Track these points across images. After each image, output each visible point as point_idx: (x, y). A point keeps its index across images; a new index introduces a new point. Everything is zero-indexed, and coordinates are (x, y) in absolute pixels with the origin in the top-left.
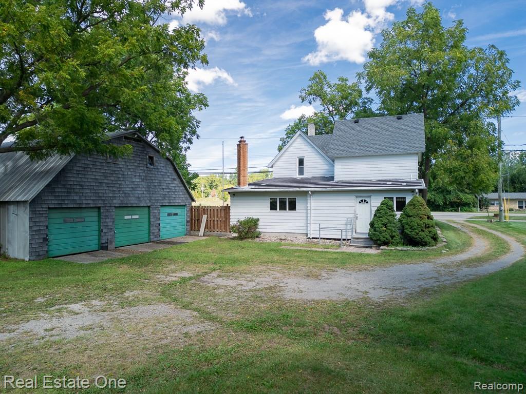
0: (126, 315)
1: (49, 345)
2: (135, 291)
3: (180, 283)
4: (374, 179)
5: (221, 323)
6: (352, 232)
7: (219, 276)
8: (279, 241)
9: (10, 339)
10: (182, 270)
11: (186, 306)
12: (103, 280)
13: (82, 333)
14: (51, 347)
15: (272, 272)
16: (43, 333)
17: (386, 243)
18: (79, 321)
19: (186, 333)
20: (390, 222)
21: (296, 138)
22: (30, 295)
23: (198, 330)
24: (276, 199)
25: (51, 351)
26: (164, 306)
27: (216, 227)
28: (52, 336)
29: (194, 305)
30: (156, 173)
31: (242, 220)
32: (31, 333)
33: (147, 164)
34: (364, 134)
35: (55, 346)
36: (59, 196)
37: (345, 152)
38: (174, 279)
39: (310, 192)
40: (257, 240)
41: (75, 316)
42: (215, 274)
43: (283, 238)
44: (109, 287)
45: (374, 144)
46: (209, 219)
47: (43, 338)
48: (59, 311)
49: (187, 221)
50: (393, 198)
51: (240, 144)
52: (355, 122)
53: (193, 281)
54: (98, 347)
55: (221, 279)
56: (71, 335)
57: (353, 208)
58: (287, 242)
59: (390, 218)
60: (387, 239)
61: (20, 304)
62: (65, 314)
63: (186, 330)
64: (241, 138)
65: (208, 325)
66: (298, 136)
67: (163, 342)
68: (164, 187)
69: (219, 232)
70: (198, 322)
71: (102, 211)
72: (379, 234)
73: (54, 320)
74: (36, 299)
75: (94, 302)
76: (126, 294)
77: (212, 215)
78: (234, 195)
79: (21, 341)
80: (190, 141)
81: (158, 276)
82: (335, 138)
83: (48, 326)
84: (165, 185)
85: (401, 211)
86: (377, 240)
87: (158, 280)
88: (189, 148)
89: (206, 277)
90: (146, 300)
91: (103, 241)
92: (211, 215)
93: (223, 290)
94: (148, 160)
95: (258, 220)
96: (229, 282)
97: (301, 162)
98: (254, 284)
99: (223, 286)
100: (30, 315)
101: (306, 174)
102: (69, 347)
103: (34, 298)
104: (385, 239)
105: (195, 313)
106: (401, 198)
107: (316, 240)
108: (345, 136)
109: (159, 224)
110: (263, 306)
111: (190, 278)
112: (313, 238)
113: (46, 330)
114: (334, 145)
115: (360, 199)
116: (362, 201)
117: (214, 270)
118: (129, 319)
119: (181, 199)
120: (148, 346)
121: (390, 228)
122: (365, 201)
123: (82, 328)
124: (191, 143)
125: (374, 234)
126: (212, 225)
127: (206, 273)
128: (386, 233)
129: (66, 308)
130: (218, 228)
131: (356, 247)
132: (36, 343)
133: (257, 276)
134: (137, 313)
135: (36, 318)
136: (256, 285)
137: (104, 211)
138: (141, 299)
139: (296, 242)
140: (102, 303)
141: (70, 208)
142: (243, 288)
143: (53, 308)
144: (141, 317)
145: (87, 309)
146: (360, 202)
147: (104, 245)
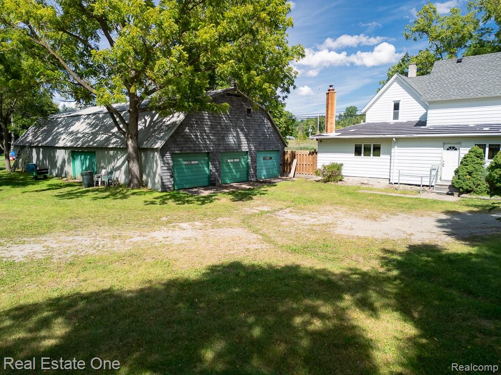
0: (213, 233)
1: (164, 246)
2: (225, 218)
3: (259, 215)
4: (472, 124)
5: (275, 245)
6: (437, 179)
7: (291, 212)
8: (359, 185)
9: (143, 241)
10: (264, 205)
11: (256, 232)
12: (206, 208)
13: (184, 241)
14: (164, 247)
15: (336, 212)
16: (161, 239)
17: (468, 192)
18: (184, 234)
19: (248, 249)
20: (476, 170)
21: (393, 82)
22: (158, 216)
23: (258, 248)
24: (361, 145)
25: (164, 250)
26: (241, 230)
27: (304, 170)
28: (166, 241)
29: (261, 232)
30: (253, 123)
31: (327, 164)
32: (155, 239)
33: (245, 116)
34: (465, 75)
35: (167, 247)
36: (179, 144)
37: (440, 95)
38: (255, 211)
39: (394, 139)
40: (340, 183)
41: (183, 231)
42: (288, 210)
43: (365, 182)
44: (208, 213)
45: (475, 86)
46: (299, 163)
47: (161, 242)
48: (174, 227)
49: (280, 164)
50: (485, 145)
51: (328, 93)
52: (458, 62)
53: (268, 214)
54: (190, 251)
55: (291, 214)
56: (177, 242)
57: (440, 155)
58: (367, 186)
59: (476, 166)
60: (470, 188)
61: (152, 220)
62: (177, 229)
63: (248, 247)
64: (331, 86)
65: (265, 246)
66: (395, 80)
67: (231, 252)
68: (260, 135)
69: (307, 175)
70: (259, 243)
71: (210, 155)
72: (462, 182)
73: (170, 231)
74: (161, 218)
75: (196, 223)
76: (218, 220)
77: (302, 159)
78: (321, 141)
79: (149, 242)
80: (288, 90)
81: (245, 208)
82: (432, 81)
83: (165, 236)
84: (261, 133)
85: (492, 159)
86: (460, 188)
87: (243, 212)
88: (286, 97)
89: (281, 211)
90: (230, 224)
91: (212, 179)
92: (300, 159)
93: (288, 223)
94: (246, 113)
95: (342, 165)
96: (296, 217)
97: (396, 107)
98: (316, 220)
99: (289, 219)
100: (156, 227)
101: (401, 118)
102: (174, 248)
103: (161, 217)
104: (468, 187)
105: (260, 237)
106: (496, 145)
107: (397, 185)
108: (443, 78)
109: (256, 167)
110: (313, 237)
111: (268, 212)
112: (395, 183)
113: (163, 238)
114: (430, 88)
115: (448, 146)
116: (450, 148)
117: (289, 207)
118: (215, 236)
119: (275, 145)
120: (221, 253)
121: (475, 176)
122: (453, 148)
123: (184, 238)
124: (288, 92)
125: (457, 182)
126: (301, 168)
127: (281, 209)
128: (470, 181)
129: (178, 226)
130: (306, 171)
131: (438, 193)
132: (157, 244)
133: (322, 214)
134: (221, 232)
135: (160, 230)
136: (317, 221)
137: (213, 155)
138: (227, 224)
139: (377, 186)
140: (201, 224)
141: (188, 153)
142: (305, 222)
143: (170, 225)
144: (223, 235)
145: (191, 227)
146: (448, 149)
147: (213, 182)
